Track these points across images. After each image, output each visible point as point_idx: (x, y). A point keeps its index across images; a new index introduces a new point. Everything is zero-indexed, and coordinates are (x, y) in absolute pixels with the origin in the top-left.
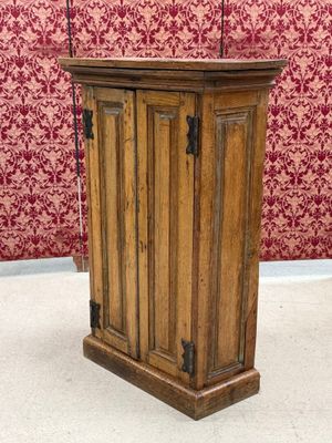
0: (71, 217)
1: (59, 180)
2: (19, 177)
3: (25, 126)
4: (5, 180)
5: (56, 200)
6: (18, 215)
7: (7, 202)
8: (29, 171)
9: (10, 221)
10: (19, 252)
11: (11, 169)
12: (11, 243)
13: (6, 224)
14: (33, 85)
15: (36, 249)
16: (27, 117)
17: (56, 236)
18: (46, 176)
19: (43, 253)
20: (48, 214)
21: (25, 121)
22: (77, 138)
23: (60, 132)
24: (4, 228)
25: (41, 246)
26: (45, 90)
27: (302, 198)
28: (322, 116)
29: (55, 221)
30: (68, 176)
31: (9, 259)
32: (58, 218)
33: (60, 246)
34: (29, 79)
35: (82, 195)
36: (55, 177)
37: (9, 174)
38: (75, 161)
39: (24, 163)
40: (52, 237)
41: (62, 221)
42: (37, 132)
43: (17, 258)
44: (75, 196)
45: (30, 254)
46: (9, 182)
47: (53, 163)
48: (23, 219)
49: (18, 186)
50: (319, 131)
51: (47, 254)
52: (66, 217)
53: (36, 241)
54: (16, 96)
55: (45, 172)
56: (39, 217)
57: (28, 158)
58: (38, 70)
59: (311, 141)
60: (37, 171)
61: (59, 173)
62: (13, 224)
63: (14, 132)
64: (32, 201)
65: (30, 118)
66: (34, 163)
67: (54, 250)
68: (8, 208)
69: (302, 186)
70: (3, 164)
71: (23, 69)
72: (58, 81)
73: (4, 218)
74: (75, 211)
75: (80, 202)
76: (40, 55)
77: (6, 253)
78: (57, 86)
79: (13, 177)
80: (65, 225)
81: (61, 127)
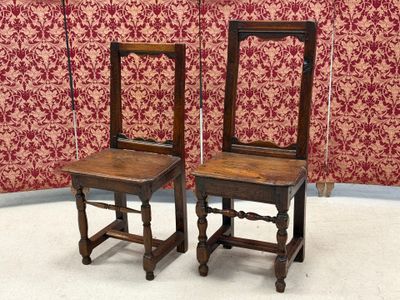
0: (68, 150)
1: (56, 117)
2: (17, 115)
3: (23, 68)
4: (5, 119)
5: (54, 135)
6: (18, 150)
7: (7, 138)
8: (27, 109)
9: (10, 156)
10: (20, 184)
11: (10, 108)
12: (12, 176)
13: (6, 159)
14: (29, 31)
15: (36, 181)
16: (24, 60)
17: (54, 168)
18: (44, 114)
19: (43, 185)
20: (46, 148)
21: (22, 63)
22: (71, 78)
23: (55, 73)
24: (5, 162)
25: (40, 178)
26: (40, 35)
27: (276, 129)
28: (292, 57)
29: (53, 155)
30: (64, 113)
31: (10, 190)
32: (55, 152)
33: (58, 177)
34: (25, 26)
35: (78, 129)
36: (51, 114)
37: (8, 113)
38: (70, 99)
39: (22, 103)
40: (51, 169)
41: (60, 155)
42: (34, 73)
43: (18, 190)
44: (71, 131)
45: (30, 186)
46: (9, 119)
47: (50, 102)
48: (23, 154)
49: (17, 123)
50: (289, 69)
51: (46, 185)
52: (64, 151)
53: (35, 174)
54: (13, 41)
55: (42, 110)
56: (38, 152)
57: (26, 97)
58: (33, 18)
59: (282, 78)
60: (34, 109)
61: (56, 110)
62: (14, 158)
63: (12, 74)
64: (31, 137)
65: (27, 61)
66: (31, 102)
67: (53, 181)
68: (8, 144)
69: (276, 118)
70: (3, 104)
71: (19, 17)
72: (52, 27)
73: (5, 153)
74: (71, 145)
75: (76, 137)
76: (35, 4)
77: (7, 185)
78: (51, 31)
79: (13, 115)
80: (62, 158)
81: (56, 68)
